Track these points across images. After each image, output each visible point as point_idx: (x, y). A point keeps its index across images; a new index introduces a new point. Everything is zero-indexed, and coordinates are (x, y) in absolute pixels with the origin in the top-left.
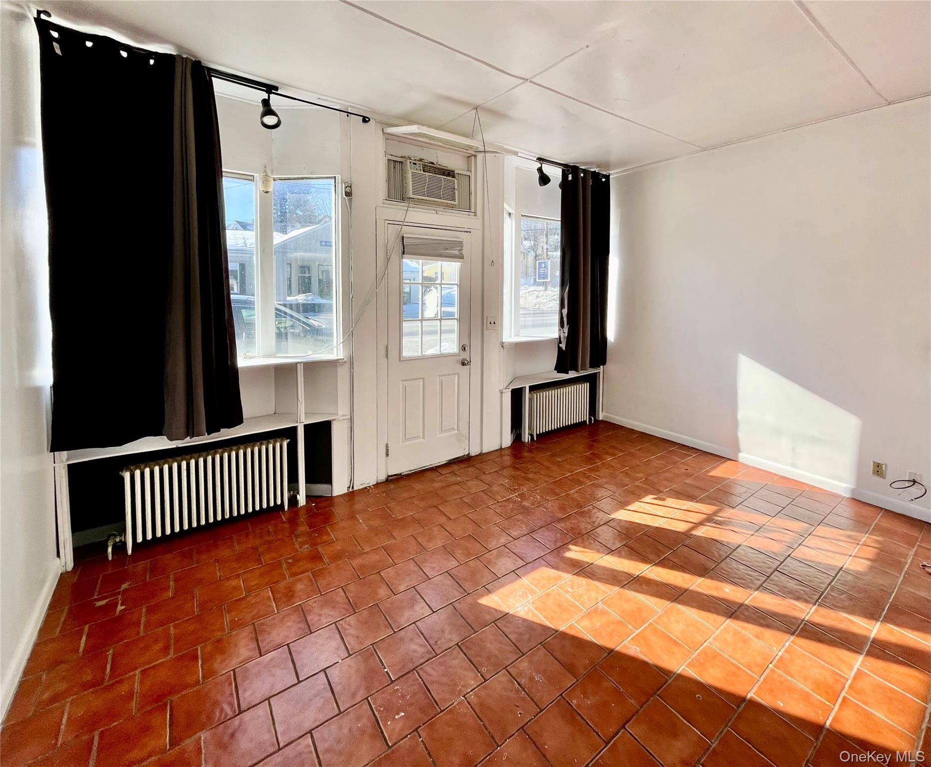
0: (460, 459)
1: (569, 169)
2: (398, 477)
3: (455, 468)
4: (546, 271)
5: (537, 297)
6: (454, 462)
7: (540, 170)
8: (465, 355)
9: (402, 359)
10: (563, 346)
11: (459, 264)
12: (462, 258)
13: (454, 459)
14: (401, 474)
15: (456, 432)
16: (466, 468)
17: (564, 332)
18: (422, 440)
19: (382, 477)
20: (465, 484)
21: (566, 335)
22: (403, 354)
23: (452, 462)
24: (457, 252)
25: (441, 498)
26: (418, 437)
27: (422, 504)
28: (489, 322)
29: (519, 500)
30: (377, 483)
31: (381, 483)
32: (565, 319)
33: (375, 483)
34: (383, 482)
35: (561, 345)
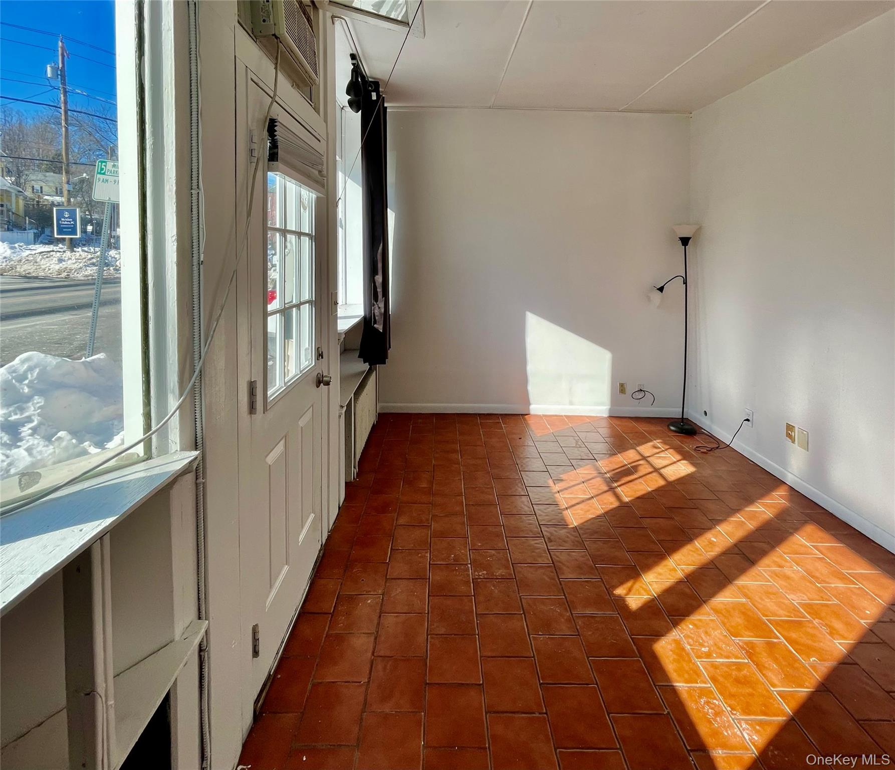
4: (72, 223)
5: (61, 260)
17: (379, 308)
20: (394, 603)
29: (485, 572)
35: (375, 326)
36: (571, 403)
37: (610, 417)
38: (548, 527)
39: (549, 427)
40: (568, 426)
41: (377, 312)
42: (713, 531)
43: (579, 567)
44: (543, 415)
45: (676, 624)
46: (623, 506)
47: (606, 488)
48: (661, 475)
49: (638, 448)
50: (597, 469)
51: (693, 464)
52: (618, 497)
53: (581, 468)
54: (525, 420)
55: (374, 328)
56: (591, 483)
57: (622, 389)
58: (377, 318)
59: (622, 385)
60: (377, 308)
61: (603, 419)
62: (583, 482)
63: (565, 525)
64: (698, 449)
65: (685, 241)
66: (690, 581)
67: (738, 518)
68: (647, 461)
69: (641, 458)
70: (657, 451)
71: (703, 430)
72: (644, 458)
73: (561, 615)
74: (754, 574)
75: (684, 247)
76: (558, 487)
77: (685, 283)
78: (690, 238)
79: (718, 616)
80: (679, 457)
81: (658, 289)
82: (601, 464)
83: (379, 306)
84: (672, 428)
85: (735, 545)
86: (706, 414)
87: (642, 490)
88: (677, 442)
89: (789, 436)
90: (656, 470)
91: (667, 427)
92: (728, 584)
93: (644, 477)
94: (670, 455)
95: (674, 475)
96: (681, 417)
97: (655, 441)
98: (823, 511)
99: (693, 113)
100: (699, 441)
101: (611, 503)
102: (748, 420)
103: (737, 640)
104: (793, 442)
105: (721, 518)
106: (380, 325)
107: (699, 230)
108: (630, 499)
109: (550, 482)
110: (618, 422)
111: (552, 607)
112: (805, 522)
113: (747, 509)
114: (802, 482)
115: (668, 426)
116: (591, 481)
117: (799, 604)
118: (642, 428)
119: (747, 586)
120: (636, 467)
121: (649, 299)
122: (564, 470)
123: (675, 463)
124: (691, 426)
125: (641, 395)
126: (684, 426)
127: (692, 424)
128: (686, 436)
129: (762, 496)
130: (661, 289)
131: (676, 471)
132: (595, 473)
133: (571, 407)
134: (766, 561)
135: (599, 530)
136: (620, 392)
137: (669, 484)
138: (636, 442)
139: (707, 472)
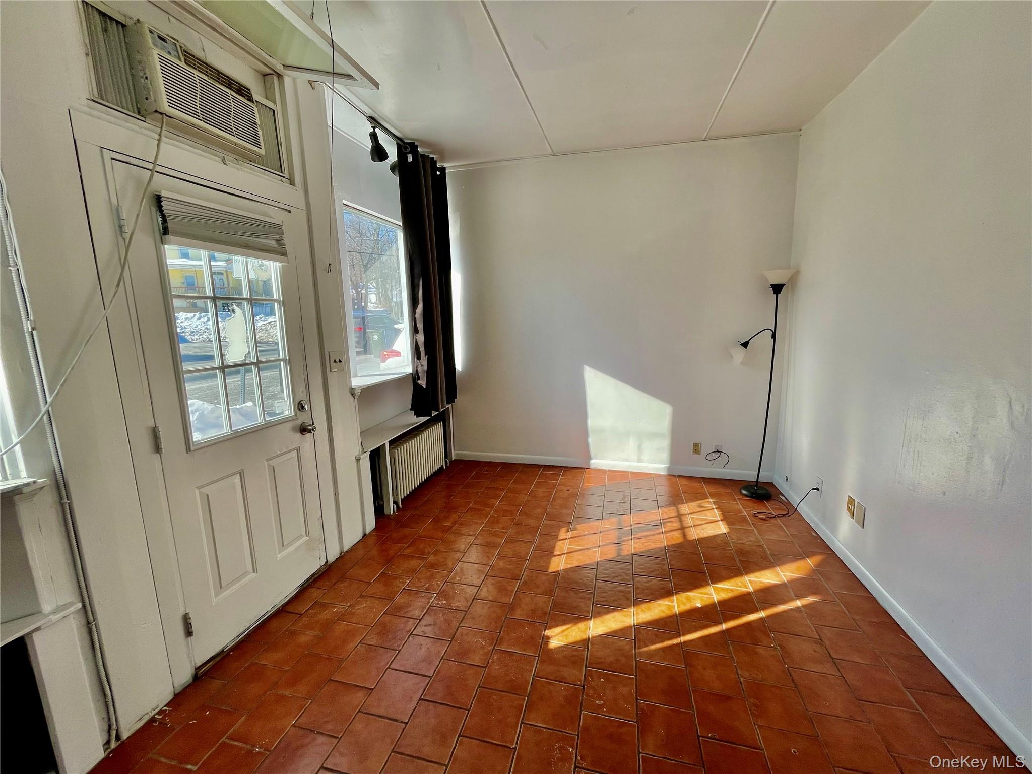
0: (316, 576)
1: (405, 147)
2: (218, 659)
3: (315, 593)
6: (309, 585)
7: (374, 136)
8: (304, 418)
9: (192, 449)
10: (423, 383)
11: (278, 264)
12: (284, 254)
13: (308, 580)
14: (222, 651)
15: (305, 538)
16: (336, 586)
17: (422, 365)
18: (252, 576)
19: (185, 676)
20: (353, 614)
21: (425, 368)
22: (194, 437)
23: (305, 585)
24: (273, 243)
25: (329, 659)
26: (246, 574)
27: (302, 689)
28: (332, 361)
29: (445, 602)
30: (177, 696)
31: (185, 689)
32: (422, 349)
33: (170, 697)
34: (190, 685)
35: (419, 382)
36: (639, 460)
39: (606, 481)
41: (420, 369)
43: (533, 610)
55: (418, 384)
57: (696, 448)
58: (420, 375)
59: (696, 445)
60: (420, 366)
64: (757, 515)
65: (777, 289)
71: (781, 497)
73: (483, 647)
75: (775, 295)
76: (566, 535)
77: (774, 336)
78: (785, 284)
81: (742, 344)
83: (422, 364)
84: (744, 492)
86: (787, 480)
96: (756, 480)
98: (865, 594)
99: (803, 129)
102: (817, 489)
106: (423, 381)
107: (794, 278)
111: (479, 640)
115: (739, 489)
121: (730, 357)
124: (767, 490)
125: (717, 456)
126: (758, 491)
128: (756, 501)
130: (745, 345)
135: (581, 581)
136: (689, 452)
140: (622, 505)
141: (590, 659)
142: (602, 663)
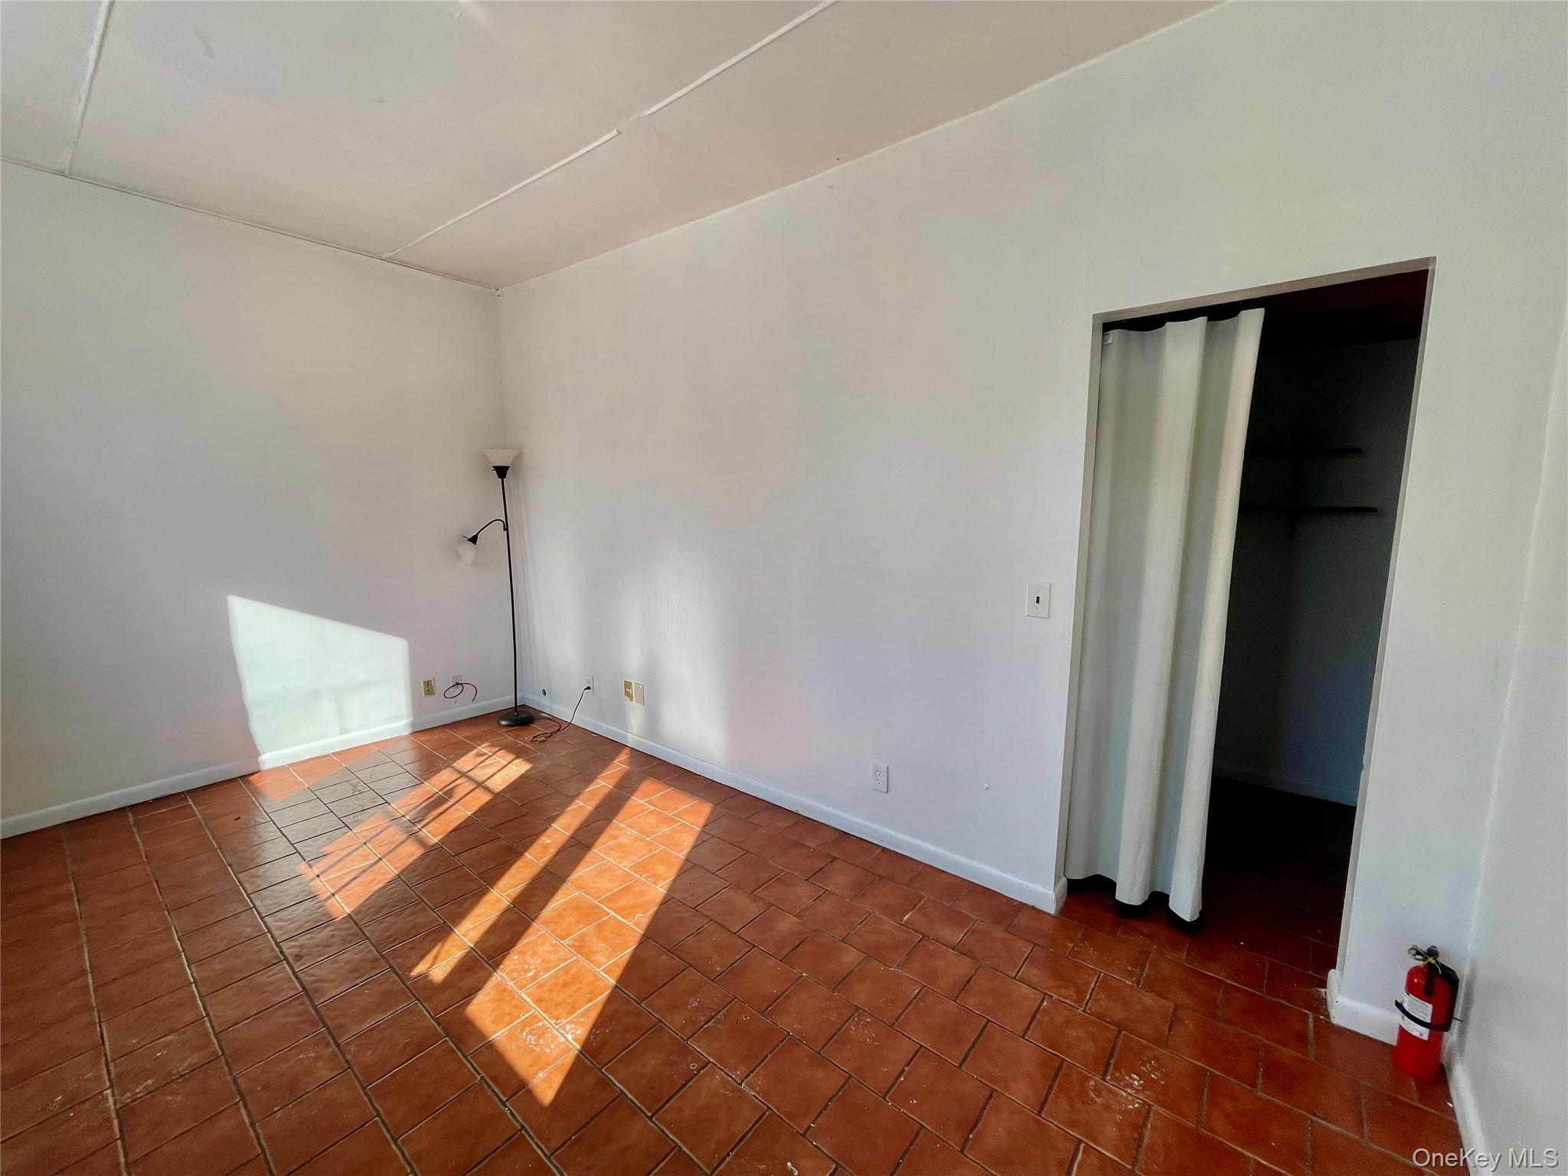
37: (414, 733)
38: (295, 940)
39: (301, 780)
40: (340, 768)
42: (548, 832)
43: (354, 970)
44: (288, 765)
45: (496, 966)
46: (431, 851)
47: (403, 837)
48: (487, 789)
49: (455, 765)
50: (388, 814)
51: (528, 760)
52: (421, 842)
53: (365, 823)
54: (250, 783)
56: (378, 840)
57: (429, 688)
59: (428, 684)
61: (402, 739)
62: (365, 844)
63: (329, 920)
64: (535, 739)
65: (502, 471)
66: (517, 906)
67: (579, 802)
68: (467, 777)
69: (458, 776)
70: (482, 759)
71: (543, 714)
72: (463, 775)
74: (589, 859)
75: (500, 479)
76: (316, 868)
77: (506, 529)
78: (508, 467)
79: (547, 927)
80: (511, 757)
81: (469, 540)
82: (396, 806)
84: (504, 723)
85: (572, 837)
86: (544, 692)
87: (458, 818)
88: (509, 739)
89: (627, 694)
90: (480, 785)
91: (496, 725)
92: (562, 884)
93: (461, 802)
94: (499, 759)
95: (504, 782)
97: (479, 748)
99: (500, 287)
100: (537, 728)
101: (412, 854)
102: (589, 688)
103: (567, 941)
104: (632, 700)
105: (558, 813)
107: (519, 457)
108: (439, 838)
109: (303, 867)
110: (424, 738)
111: (302, 1056)
112: (642, 780)
113: (587, 790)
114: (641, 739)
115: (498, 723)
116: (378, 838)
117: (631, 868)
118: (460, 735)
119: (581, 877)
120: (452, 790)
121: (458, 556)
122: (329, 839)
123: (506, 766)
124: (528, 712)
125: (458, 690)
126: (518, 715)
127: (530, 711)
128: (522, 727)
129: (604, 768)
130: (474, 540)
131: (506, 777)
132: (385, 823)
133: (345, 737)
134: (603, 839)
135: (389, 901)
136: (426, 694)
137: (497, 796)
138: (451, 757)
139: (546, 764)
140: (360, 796)
141: (483, 954)
142: (500, 947)
